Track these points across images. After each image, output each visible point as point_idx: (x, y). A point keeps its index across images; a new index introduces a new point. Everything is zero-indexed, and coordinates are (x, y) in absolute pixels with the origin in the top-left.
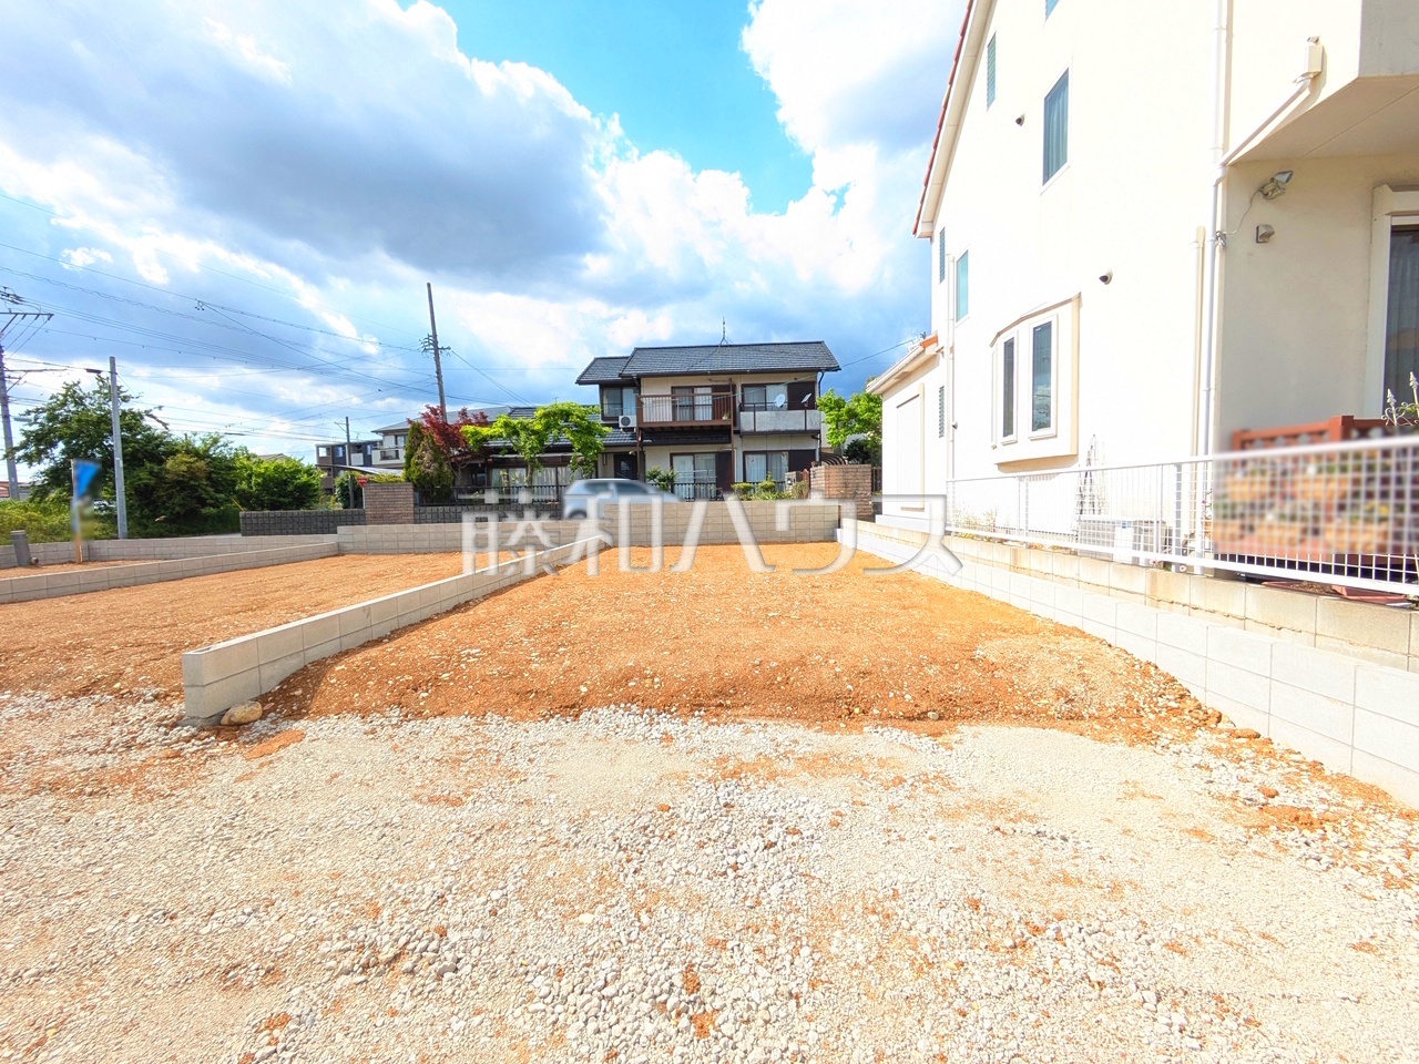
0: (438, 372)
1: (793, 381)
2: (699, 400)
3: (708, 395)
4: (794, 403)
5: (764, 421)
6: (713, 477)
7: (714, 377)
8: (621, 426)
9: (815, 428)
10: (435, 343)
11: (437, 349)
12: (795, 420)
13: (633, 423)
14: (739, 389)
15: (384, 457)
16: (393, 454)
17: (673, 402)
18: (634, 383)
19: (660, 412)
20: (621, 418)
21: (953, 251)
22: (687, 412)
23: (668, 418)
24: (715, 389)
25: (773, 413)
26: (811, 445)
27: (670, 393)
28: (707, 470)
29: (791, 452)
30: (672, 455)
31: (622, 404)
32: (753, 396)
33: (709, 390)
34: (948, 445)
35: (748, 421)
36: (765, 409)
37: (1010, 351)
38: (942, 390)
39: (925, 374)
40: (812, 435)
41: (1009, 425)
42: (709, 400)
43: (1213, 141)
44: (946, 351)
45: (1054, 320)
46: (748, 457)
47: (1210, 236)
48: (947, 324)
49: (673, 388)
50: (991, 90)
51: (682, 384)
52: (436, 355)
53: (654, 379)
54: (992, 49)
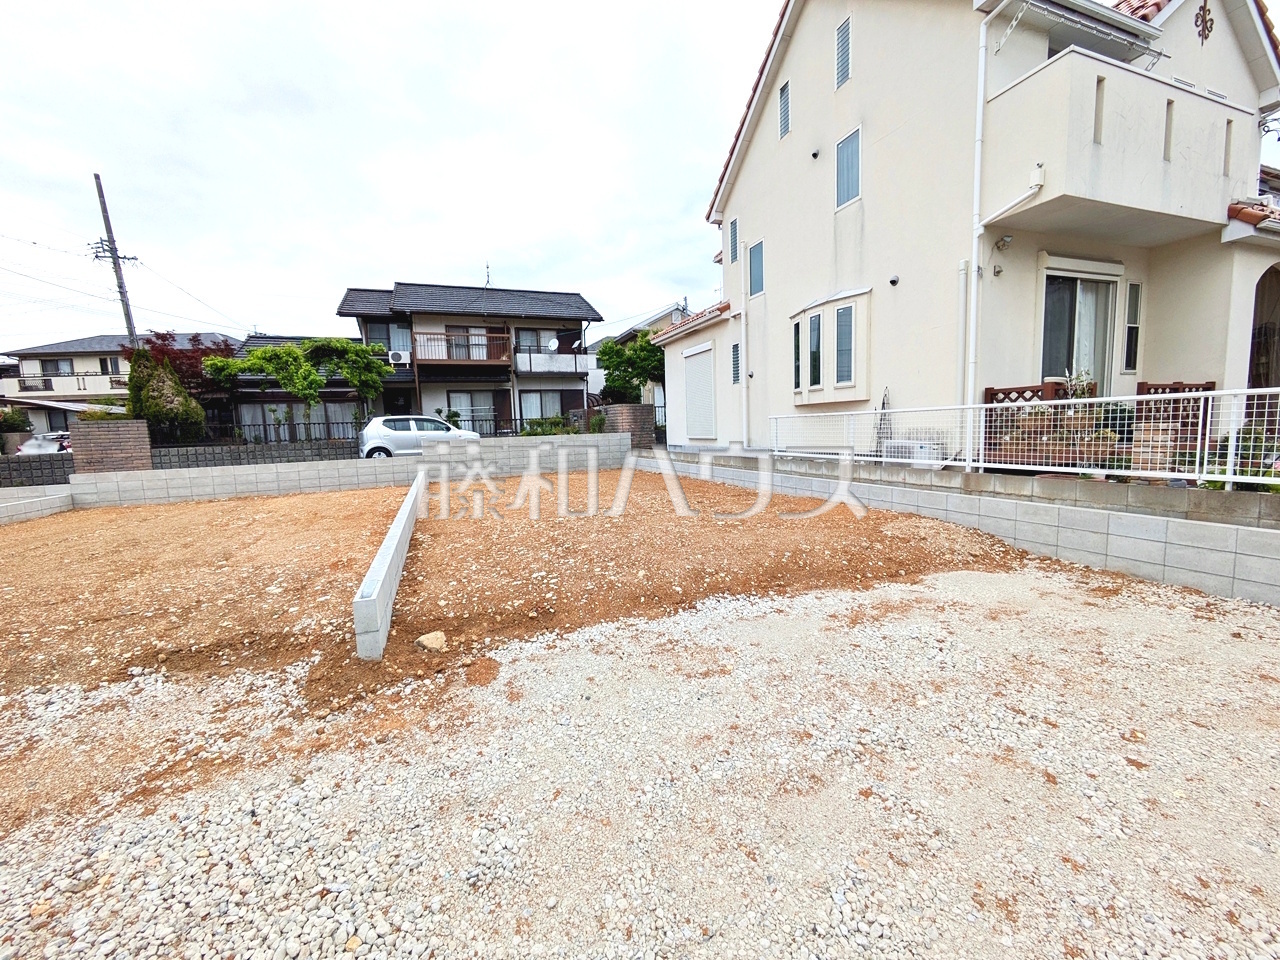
0: (121, 286)
1: (562, 328)
2: (474, 340)
3: (481, 335)
4: (565, 348)
5: (540, 363)
6: (491, 415)
7: (489, 319)
8: (391, 361)
9: (584, 370)
10: (113, 250)
11: (116, 259)
12: (565, 363)
13: (406, 359)
14: (513, 332)
15: (24, 388)
16: (40, 384)
17: (448, 341)
18: (404, 319)
19: (433, 348)
20: (390, 353)
21: (746, 241)
22: (463, 351)
23: (444, 356)
24: (490, 330)
25: (547, 356)
26: (581, 386)
27: (444, 331)
28: (486, 406)
29: (561, 391)
30: (449, 392)
31: (389, 339)
32: (527, 340)
33: (484, 332)
34: (744, 390)
35: (523, 362)
36: (539, 351)
37: (816, 324)
38: (736, 347)
39: (716, 333)
40: (582, 377)
41: (815, 379)
42: (484, 340)
43: (976, 210)
44: (743, 317)
45: (853, 305)
46: (524, 396)
47: (974, 268)
48: (743, 296)
49: (446, 326)
50: (785, 126)
51: (455, 322)
52: (116, 264)
53: (428, 316)
54: (785, 92)
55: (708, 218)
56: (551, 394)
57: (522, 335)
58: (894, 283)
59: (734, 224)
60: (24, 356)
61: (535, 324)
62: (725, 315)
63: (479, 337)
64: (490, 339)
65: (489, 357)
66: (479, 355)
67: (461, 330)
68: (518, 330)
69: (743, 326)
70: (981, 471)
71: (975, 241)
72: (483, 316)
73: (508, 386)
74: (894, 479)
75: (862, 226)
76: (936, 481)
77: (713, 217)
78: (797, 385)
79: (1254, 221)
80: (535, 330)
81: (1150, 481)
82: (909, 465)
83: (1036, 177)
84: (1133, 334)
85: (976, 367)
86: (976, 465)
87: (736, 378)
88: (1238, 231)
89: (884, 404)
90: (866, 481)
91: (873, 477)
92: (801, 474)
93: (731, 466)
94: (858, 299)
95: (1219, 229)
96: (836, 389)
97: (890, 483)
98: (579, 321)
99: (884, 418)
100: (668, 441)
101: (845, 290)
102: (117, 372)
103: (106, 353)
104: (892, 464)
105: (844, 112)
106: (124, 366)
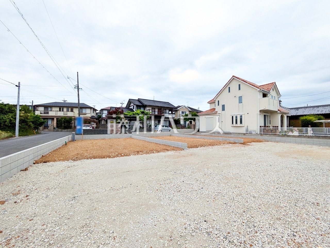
0: (78, 94)
1: (170, 109)
2: (156, 111)
9: (174, 117)
15: (41, 113)
17: (152, 111)
18: (144, 106)
21: (221, 104)
22: (154, 113)
24: (158, 109)
27: (151, 109)
33: (157, 109)
34: (221, 124)
36: (167, 113)
37: (236, 117)
38: (219, 117)
39: (214, 115)
41: (236, 123)
42: (157, 111)
43: (259, 109)
44: (221, 114)
47: (259, 114)
48: (221, 111)
49: (152, 108)
50: (229, 92)
51: (153, 107)
52: (78, 90)
53: (150, 106)
54: (229, 88)
57: (164, 110)
58: (248, 114)
59: (218, 101)
61: (166, 108)
63: (157, 110)
64: (158, 111)
65: (158, 113)
66: (156, 113)
67: (153, 109)
68: (163, 109)
70: (262, 134)
71: (259, 112)
75: (243, 107)
76: (257, 135)
77: (215, 99)
78: (233, 123)
79: (280, 111)
80: (166, 109)
81: (278, 134)
82: (252, 133)
83: (265, 107)
84: (270, 120)
85: (259, 124)
88: (279, 112)
90: (248, 135)
92: (237, 135)
94: (243, 115)
95: (277, 111)
96: (240, 125)
97: (251, 135)
98: (173, 108)
99: (247, 128)
100: (200, 131)
101: (241, 113)
102: (63, 111)
103: (61, 106)
104: (249, 133)
105: (240, 93)
106: (65, 110)
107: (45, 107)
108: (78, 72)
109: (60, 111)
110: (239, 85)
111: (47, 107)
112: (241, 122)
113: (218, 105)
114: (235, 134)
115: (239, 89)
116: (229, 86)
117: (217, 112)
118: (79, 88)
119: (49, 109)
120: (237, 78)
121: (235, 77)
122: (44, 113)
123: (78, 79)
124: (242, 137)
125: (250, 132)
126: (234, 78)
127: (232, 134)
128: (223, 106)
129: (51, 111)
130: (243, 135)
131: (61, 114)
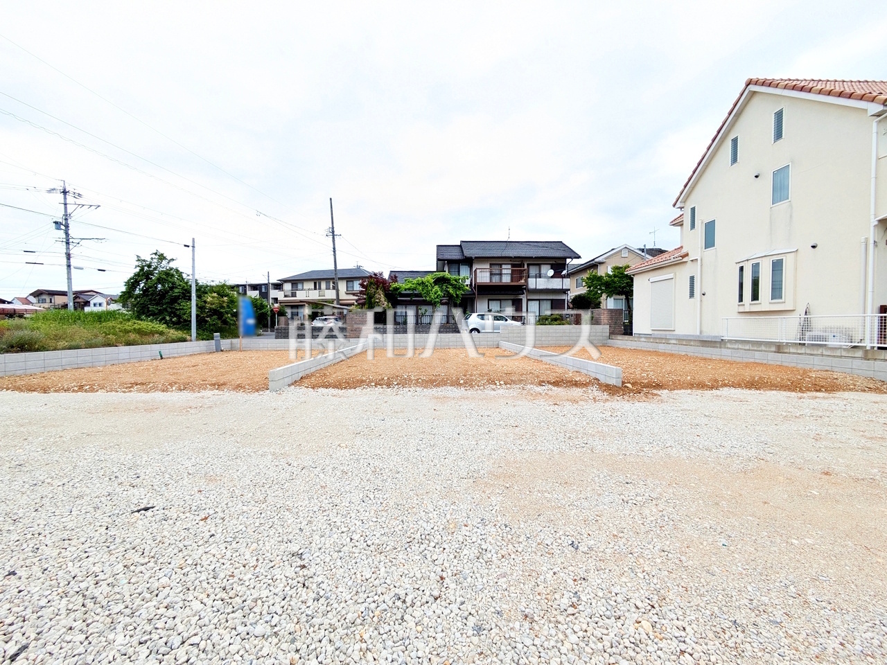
0: (334, 249)
1: (555, 263)
2: (504, 271)
4: (557, 275)
5: (541, 284)
9: (566, 288)
10: (333, 232)
11: (333, 236)
12: (556, 284)
14: (526, 266)
17: (491, 272)
21: (702, 219)
22: (498, 277)
23: (488, 280)
24: (513, 266)
25: (546, 280)
27: (489, 267)
30: (489, 300)
31: (459, 272)
32: (533, 271)
33: (509, 267)
34: (699, 302)
35: (532, 283)
36: (540, 277)
37: (756, 267)
38: (692, 278)
39: (677, 269)
40: (564, 291)
41: (755, 296)
42: (510, 272)
43: (872, 212)
44: (699, 261)
45: (784, 258)
46: (529, 302)
47: (871, 242)
48: (700, 249)
49: (491, 264)
50: (734, 159)
51: (495, 262)
52: (333, 238)
53: (482, 259)
54: (735, 141)
55: (674, 205)
56: (545, 302)
57: (531, 267)
58: (814, 247)
59: (693, 210)
60: (286, 281)
61: (538, 261)
62: (685, 260)
63: (507, 269)
64: (512, 270)
65: (512, 281)
66: (506, 279)
67: (497, 267)
68: (528, 265)
69: (699, 267)
70: (876, 349)
71: (872, 229)
72: (511, 258)
73: (521, 297)
74: (815, 352)
75: (791, 216)
76: (844, 354)
77: (678, 205)
78: (741, 299)
80: (539, 265)
82: (826, 345)
85: (873, 295)
86: (873, 345)
87: (692, 295)
89: (806, 312)
90: (794, 353)
91: (799, 352)
92: (745, 350)
93: (691, 345)
94: (787, 255)
96: (770, 303)
97: (812, 355)
98: (565, 258)
99: (806, 320)
100: (634, 331)
101: (778, 249)
102: (320, 288)
103: (317, 280)
104: (813, 345)
105: (779, 155)
106: (323, 285)
107: (292, 284)
108: (331, 199)
109: (315, 289)
110: (779, 116)
111: (295, 282)
112: (777, 292)
113: (693, 226)
114: (740, 346)
115: (779, 135)
116: (732, 136)
117: (687, 255)
118: (335, 234)
119: (300, 286)
120: (763, 84)
121: (756, 83)
122: (292, 296)
123: (332, 214)
124: (765, 362)
125: (814, 338)
126: (754, 89)
127: (729, 345)
128: (710, 227)
129: (302, 290)
130: (773, 349)
131: (314, 295)
